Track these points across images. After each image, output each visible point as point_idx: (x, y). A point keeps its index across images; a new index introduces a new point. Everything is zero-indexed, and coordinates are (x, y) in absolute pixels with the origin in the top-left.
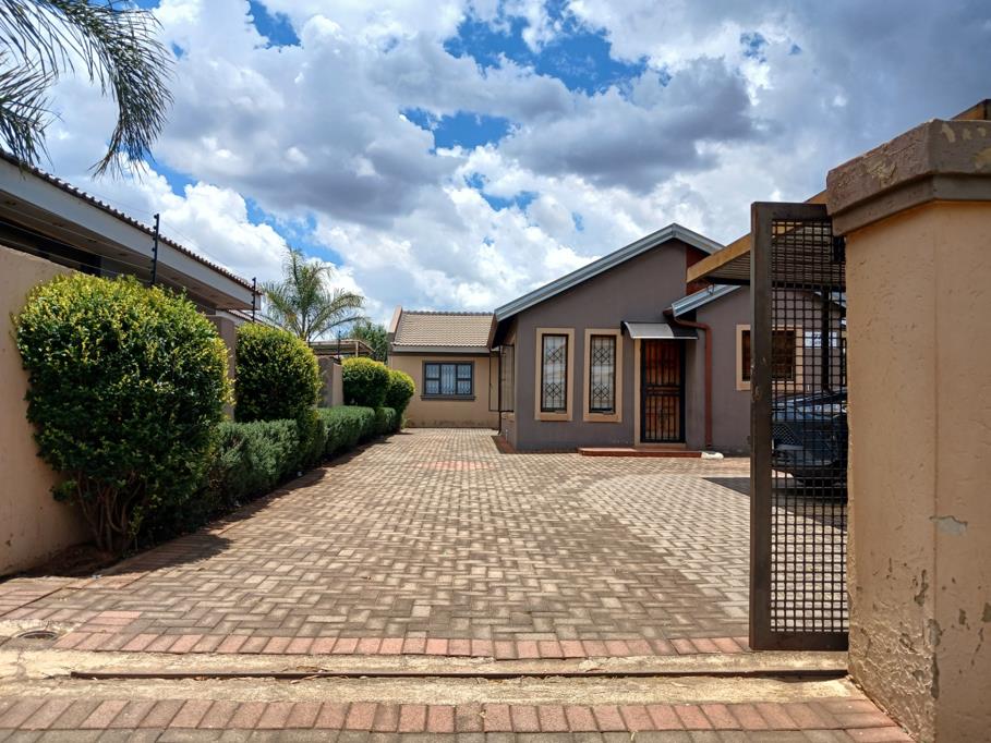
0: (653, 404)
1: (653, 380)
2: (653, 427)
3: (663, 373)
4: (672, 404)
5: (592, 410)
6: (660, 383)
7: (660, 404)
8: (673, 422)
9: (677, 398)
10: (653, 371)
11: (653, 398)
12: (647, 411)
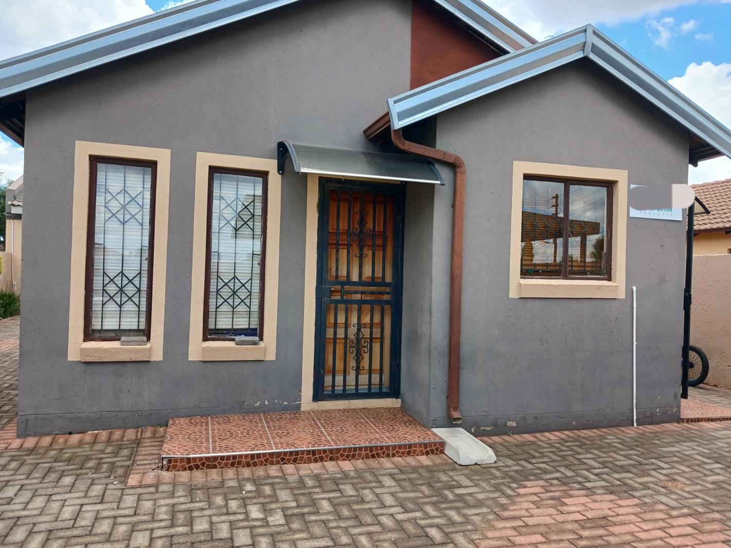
0: (341, 319)
1: (343, 272)
2: (339, 366)
3: (361, 258)
4: (377, 319)
5: (210, 333)
6: (355, 278)
7: (354, 320)
8: (378, 355)
9: (387, 308)
10: (343, 253)
11: (341, 306)
12: (330, 333)
